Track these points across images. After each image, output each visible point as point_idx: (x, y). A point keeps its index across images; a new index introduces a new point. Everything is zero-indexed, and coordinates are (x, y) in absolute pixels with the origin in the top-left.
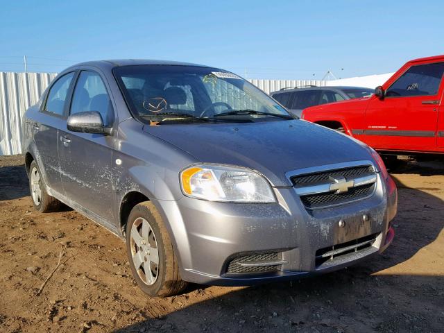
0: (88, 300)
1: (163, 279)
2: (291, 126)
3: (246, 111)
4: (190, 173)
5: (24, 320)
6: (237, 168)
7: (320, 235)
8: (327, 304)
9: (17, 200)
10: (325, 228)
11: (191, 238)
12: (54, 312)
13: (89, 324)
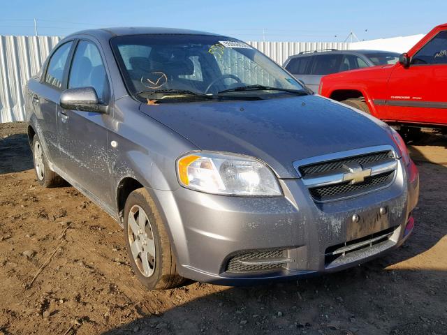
0: (82, 292)
1: (160, 274)
2: (303, 104)
3: (255, 86)
4: (187, 161)
5: (14, 314)
6: (239, 156)
7: (331, 231)
8: (337, 301)
9: (23, 172)
10: (336, 223)
11: (188, 232)
12: (46, 305)
13: (80, 321)
